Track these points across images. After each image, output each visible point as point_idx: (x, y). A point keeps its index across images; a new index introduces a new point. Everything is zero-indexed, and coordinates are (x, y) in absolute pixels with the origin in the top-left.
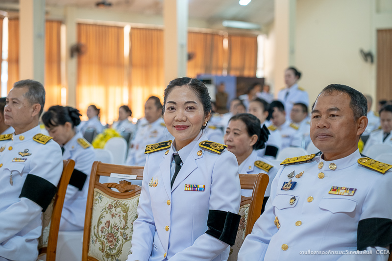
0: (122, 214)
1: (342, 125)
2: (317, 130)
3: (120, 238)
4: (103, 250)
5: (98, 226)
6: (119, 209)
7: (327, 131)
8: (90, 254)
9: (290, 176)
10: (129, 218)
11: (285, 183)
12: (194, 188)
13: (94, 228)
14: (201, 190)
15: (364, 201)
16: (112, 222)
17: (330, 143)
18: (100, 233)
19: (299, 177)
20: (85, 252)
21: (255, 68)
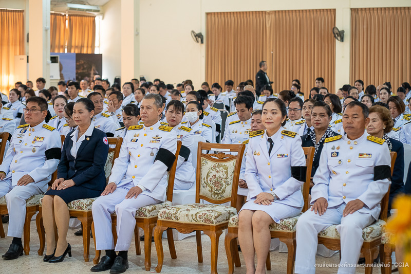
0: (224, 170)
1: (359, 122)
2: (346, 125)
3: (224, 184)
4: (211, 191)
5: (207, 178)
6: (221, 168)
7: (352, 125)
8: (201, 194)
9: (333, 149)
10: (229, 173)
11: (332, 153)
12: (282, 156)
13: (204, 179)
14: (286, 157)
15: (376, 160)
16: (217, 175)
17: (352, 131)
18: (209, 182)
19: (338, 148)
20: (198, 193)
21: (93, 46)
